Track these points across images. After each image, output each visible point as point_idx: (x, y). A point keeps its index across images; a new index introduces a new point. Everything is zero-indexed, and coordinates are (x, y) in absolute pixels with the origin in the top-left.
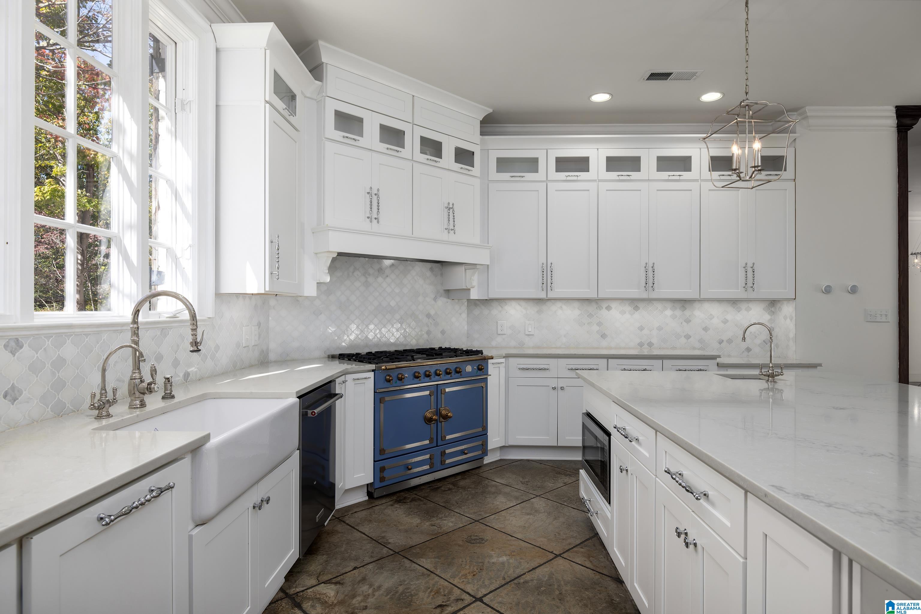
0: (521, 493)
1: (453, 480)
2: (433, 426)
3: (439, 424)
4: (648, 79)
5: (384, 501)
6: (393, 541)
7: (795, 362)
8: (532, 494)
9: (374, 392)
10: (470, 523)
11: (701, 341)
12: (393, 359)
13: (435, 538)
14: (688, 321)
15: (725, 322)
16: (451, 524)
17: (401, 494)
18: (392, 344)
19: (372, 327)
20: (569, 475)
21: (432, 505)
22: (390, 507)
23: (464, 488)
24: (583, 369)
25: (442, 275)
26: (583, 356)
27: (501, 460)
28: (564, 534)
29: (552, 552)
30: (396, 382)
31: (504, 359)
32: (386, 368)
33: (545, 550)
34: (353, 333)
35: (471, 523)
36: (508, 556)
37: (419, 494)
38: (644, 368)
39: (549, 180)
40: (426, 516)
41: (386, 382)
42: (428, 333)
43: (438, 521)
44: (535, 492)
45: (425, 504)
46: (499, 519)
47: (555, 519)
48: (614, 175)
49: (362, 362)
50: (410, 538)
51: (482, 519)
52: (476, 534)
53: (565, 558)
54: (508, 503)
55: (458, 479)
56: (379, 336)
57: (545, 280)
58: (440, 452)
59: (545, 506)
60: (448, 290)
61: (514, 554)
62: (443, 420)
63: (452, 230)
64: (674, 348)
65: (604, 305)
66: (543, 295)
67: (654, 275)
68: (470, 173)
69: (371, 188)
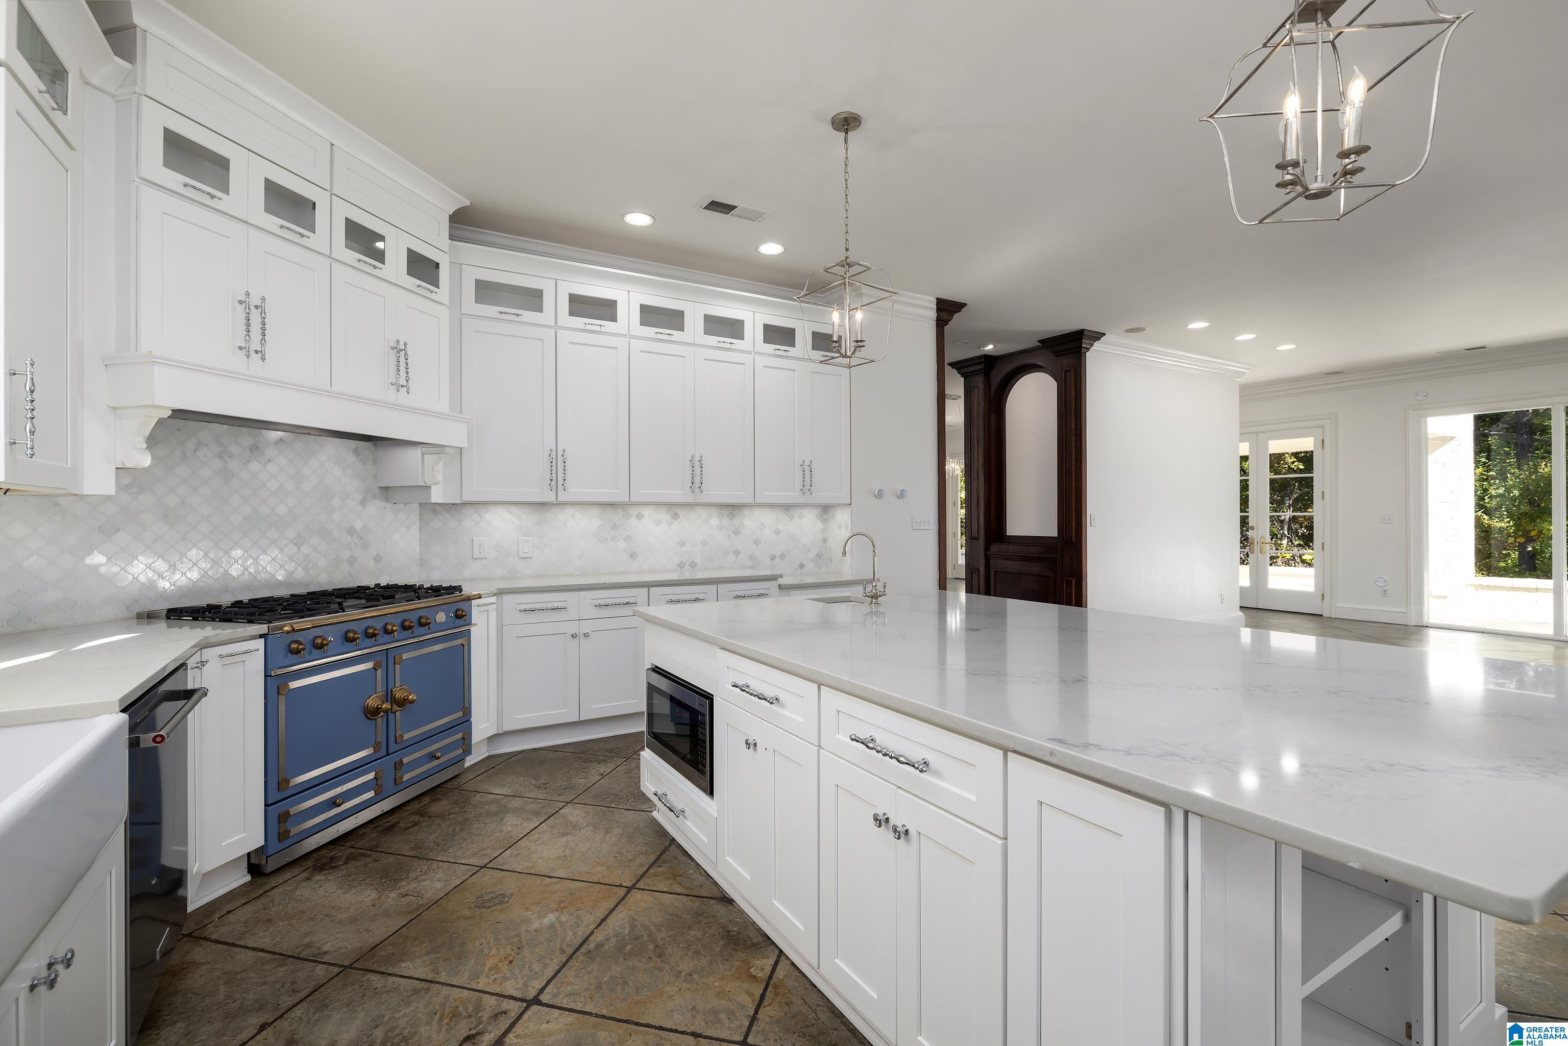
0: (541, 803)
1: (416, 806)
2: (380, 720)
3: (391, 716)
4: (706, 208)
5: (288, 875)
6: (332, 946)
7: (850, 578)
8: (559, 801)
9: (265, 676)
10: (473, 874)
11: (752, 557)
12: (302, 611)
13: (416, 917)
14: (737, 533)
15: (778, 532)
16: (438, 885)
17: (321, 853)
18: (280, 584)
19: (237, 553)
20: (604, 761)
21: (391, 859)
22: (305, 884)
23: (442, 816)
24: (616, 605)
25: (375, 462)
26: (615, 586)
27: (489, 757)
28: (629, 852)
29: (620, 886)
30: (311, 652)
31: (495, 597)
32: (293, 629)
33: (609, 885)
34: (195, 568)
35: (475, 873)
36: (556, 912)
37: (359, 845)
38: (695, 596)
39: (559, 326)
40: (385, 882)
41: (289, 655)
42: (351, 560)
43: (413, 885)
44: (562, 798)
45: (375, 861)
46: (519, 854)
47: (607, 832)
48: (650, 331)
49: (230, 621)
50: (367, 930)
51: (491, 861)
52: (489, 890)
53: (643, 890)
54: (525, 824)
55: (426, 803)
56: (252, 570)
57: (554, 475)
58: (393, 763)
59: (585, 817)
60: (387, 488)
61: (564, 904)
62: (399, 708)
63: (402, 386)
64: (721, 568)
65: (634, 511)
66: (551, 498)
67: (702, 471)
68: (433, 296)
69: (248, 294)
